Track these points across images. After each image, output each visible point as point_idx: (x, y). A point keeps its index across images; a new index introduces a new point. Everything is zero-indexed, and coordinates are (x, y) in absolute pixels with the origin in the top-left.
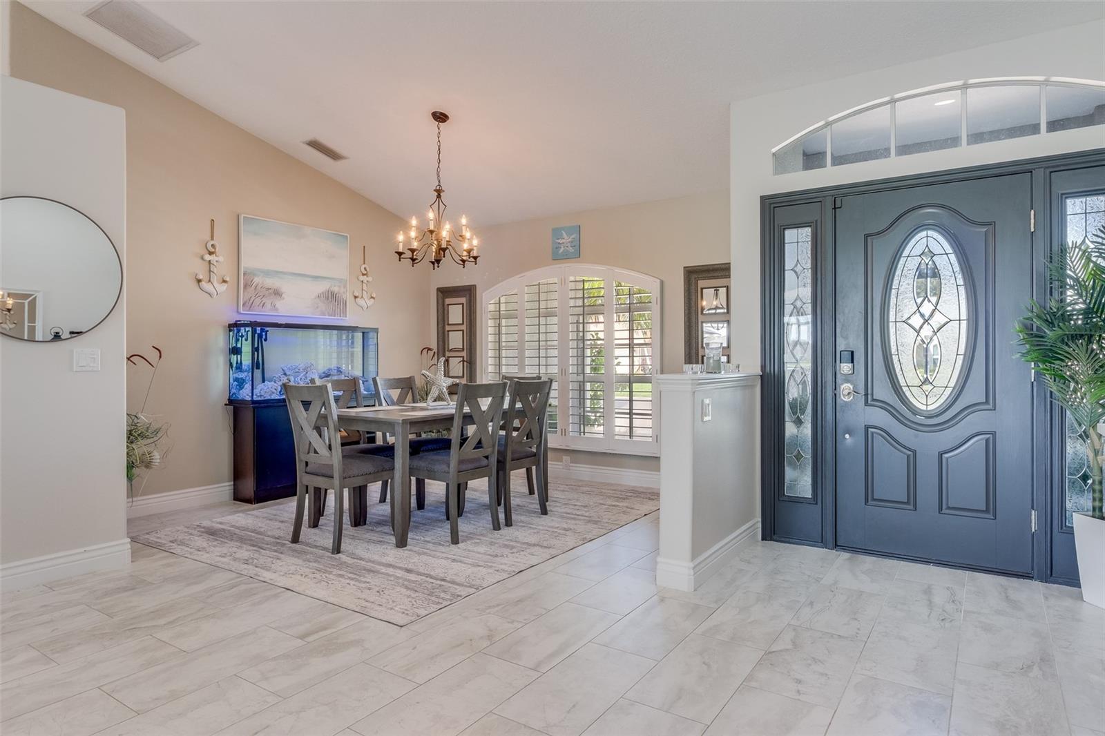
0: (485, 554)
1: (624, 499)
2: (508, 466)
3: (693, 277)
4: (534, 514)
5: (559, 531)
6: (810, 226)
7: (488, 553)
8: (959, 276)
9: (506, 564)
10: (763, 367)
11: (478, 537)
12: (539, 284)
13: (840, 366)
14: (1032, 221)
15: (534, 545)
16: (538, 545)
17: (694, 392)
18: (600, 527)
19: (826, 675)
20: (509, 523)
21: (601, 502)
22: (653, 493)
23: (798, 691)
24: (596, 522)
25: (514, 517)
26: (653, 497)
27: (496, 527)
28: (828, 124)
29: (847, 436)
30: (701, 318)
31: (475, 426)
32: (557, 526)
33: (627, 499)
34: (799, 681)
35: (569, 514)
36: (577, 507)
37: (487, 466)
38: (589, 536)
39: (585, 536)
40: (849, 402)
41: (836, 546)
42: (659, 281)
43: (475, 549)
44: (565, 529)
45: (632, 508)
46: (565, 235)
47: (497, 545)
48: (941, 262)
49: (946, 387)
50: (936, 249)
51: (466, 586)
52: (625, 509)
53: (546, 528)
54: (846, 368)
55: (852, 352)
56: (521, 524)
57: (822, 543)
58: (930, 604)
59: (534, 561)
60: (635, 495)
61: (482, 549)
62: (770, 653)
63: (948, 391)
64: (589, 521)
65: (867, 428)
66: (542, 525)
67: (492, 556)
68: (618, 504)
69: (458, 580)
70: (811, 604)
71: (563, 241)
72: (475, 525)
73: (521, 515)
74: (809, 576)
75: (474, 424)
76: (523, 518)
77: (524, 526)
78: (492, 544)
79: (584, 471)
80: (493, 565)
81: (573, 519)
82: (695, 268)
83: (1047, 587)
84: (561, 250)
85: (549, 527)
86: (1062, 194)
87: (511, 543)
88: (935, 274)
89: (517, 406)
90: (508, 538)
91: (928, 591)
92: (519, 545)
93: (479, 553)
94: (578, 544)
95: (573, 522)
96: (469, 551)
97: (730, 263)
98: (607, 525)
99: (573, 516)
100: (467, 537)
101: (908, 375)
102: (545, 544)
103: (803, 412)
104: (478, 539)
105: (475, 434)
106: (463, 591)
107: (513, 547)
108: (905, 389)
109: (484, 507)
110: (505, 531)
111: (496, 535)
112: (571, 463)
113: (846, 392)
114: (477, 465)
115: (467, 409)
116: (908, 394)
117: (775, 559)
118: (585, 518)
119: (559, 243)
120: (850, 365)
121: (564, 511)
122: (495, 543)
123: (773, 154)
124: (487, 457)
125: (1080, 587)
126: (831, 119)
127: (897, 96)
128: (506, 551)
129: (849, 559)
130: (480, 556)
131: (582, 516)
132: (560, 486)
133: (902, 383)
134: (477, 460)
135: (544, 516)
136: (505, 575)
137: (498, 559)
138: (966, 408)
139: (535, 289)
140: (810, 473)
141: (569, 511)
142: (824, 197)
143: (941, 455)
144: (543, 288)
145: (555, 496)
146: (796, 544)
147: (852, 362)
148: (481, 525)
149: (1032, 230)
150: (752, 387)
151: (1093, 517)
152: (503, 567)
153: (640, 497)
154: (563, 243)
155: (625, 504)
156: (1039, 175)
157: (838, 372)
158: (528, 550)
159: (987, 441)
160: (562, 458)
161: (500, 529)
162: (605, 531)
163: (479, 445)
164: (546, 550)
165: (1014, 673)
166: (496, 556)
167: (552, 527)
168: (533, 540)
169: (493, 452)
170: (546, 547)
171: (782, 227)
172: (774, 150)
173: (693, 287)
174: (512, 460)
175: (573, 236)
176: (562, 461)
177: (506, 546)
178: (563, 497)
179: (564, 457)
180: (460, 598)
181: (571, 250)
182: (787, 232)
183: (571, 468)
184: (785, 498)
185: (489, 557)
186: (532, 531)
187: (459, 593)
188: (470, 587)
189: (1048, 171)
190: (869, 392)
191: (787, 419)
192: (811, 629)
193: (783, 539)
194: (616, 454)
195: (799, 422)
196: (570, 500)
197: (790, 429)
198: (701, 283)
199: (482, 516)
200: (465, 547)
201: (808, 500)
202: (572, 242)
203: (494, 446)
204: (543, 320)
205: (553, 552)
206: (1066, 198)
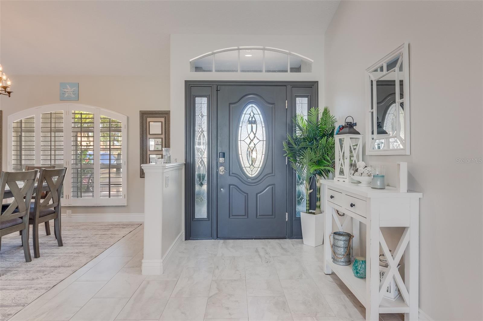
0: (23, 280)
1: (108, 230)
2: (37, 221)
3: (145, 116)
4: (53, 247)
5: (74, 255)
6: (207, 97)
7: (26, 278)
8: (263, 123)
9: (42, 284)
10: (186, 160)
11: (15, 269)
12: (51, 113)
13: (219, 159)
14: (287, 104)
15: (59, 267)
16: (62, 266)
17: (163, 173)
18: (99, 248)
19: (237, 301)
20: (37, 255)
21: (96, 233)
22: (124, 224)
23: (230, 314)
24: (96, 246)
25: (41, 251)
26: (124, 227)
27: (28, 259)
28: (213, 54)
29: (222, 189)
30: (149, 136)
31: (13, 198)
32: (72, 252)
33: (110, 229)
34: (228, 308)
35: (77, 243)
36: (81, 239)
37: (22, 223)
38: (94, 255)
39: (91, 255)
40: (223, 175)
41: (217, 238)
42: (126, 117)
43: (15, 278)
44: (77, 253)
45: (115, 234)
46: (68, 87)
47: (31, 272)
48: (257, 117)
49: (259, 167)
50: (255, 112)
51: (13, 306)
52: (111, 235)
53: (64, 254)
54: (221, 160)
55: (224, 153)
56: (46, 255)
57: (211, 237)
58: (260, 256)
59: (62, 277)
60: (114, 227)
61: (20, 277)
62: (210, 297)
63: (259, 169)
64: (92, 246)
65: (230, 185)
66: (61, 253)
67: (30, 280)
68: (106, 233)
69: (6, 303)
70: (218, 267)
71: (68, 90)
72: (10, 261)
73: (45, 249)
74: (211, 254)
75: (13, 197)
76: (46, 251)
77: (48, 256)
78: (27, 272)
79: (81, 217)
80: (33, 286)
81: (81, 246)
82: (146, 112)
83: (291, 241)
84: (67, 95)
85: (67, 253)
86: (295, 96)
87: (42, 269)
88: (255, 122)
89: (44, 184)
90: (38, 266)
91: (257, 251)
92: (48, 269)
93: (19, 280)
94: (89, 260)
95: (81, 248)
96: (10, 280)
97: (170, 111)
98: (102, 246)
99: (80, 244)
100: (6, 271)
101: (245, 163)
102: (67, 264)
103: (203, 179)
104: (15, 271)
105: (14, 203)
106: (12, 311)
107: (44, 271)
108: (244, 168)
109: (15, 248)
110: (35, 261)
111: (29, 265)
112: (72, 213)
113: (222, 170)
114: (14, 223)
115: (7, 188)
116: (245, 171)
117: (194, 249)
118: (88, 244)
119: (65, 91)
120: (223, 159)
121: (74, 242)
122: (30, 271)
123: (190, 62)
124: (22, 218)
125: (302, 239)
126: (215, 51)
127: (241, 47)
128: (40, 275)
129: (224, 243)
130: (20, 282)
131: (86, 243)
132: (66, 227)
133: (243, 166)
134: (15, 220)
135: (61, 247)
136: (44, 291)
137: (35, 281)
138: (265, 176)
139: (49, 116)
140: (206, 207)
141: (77, 242)
142: (212, 85)
143: (257, 194)
144: (53, 116)
145: (65, 234)
146: (200, 240)
147: (224, 157)
148: (16, 260)
149: (287, 108)
150: (181, 169)
151: (307, 213)
152: (40, 286)
153: (117, 227)
154: (68, 91)
155: (111, 233)
156: (289, 87)
157: (218, 162)
158: (56, 271)
159: (272, 188)
160: (66, 211)
161: (31, 261)
162: (102, 250)
163: (16, 210)
164: (68, 268)
165: (298, 279)
166: (33, 279)
167: (68, 253)
168: (57, 263)
169: (26, 214)
170: (68, 267)
171: (195, 96)
172: (191, 60)
173: (144, 121)
174: (40, 217)
175: (74, 89)
176: (66, 213)
177: (39, 271)
178: (70, 234)
179: (67, 211)
180: (11, 316)
181: (73, 96)
182: (196, 98)
183: (72, 216)
184: (196, 220)
185: (27, 281)
186: (55, 258)
187: (9, 313)
188: (16, 306)
189: (291, 86)
190: (231, 170)
191: (196, 184)
192: (223, 280)
193: (195, 238)
194: (101, 206)
195: (201, 184)
196: (75, 235)
197: (197, 188)
198: (149, 119)
199: (15, 254)
200: (6, 278)
201: (205, 220)
202: (74, 91)
203: (27, 210)
204: (53, 134)
205: (73, 268)
206: (296, 97)
